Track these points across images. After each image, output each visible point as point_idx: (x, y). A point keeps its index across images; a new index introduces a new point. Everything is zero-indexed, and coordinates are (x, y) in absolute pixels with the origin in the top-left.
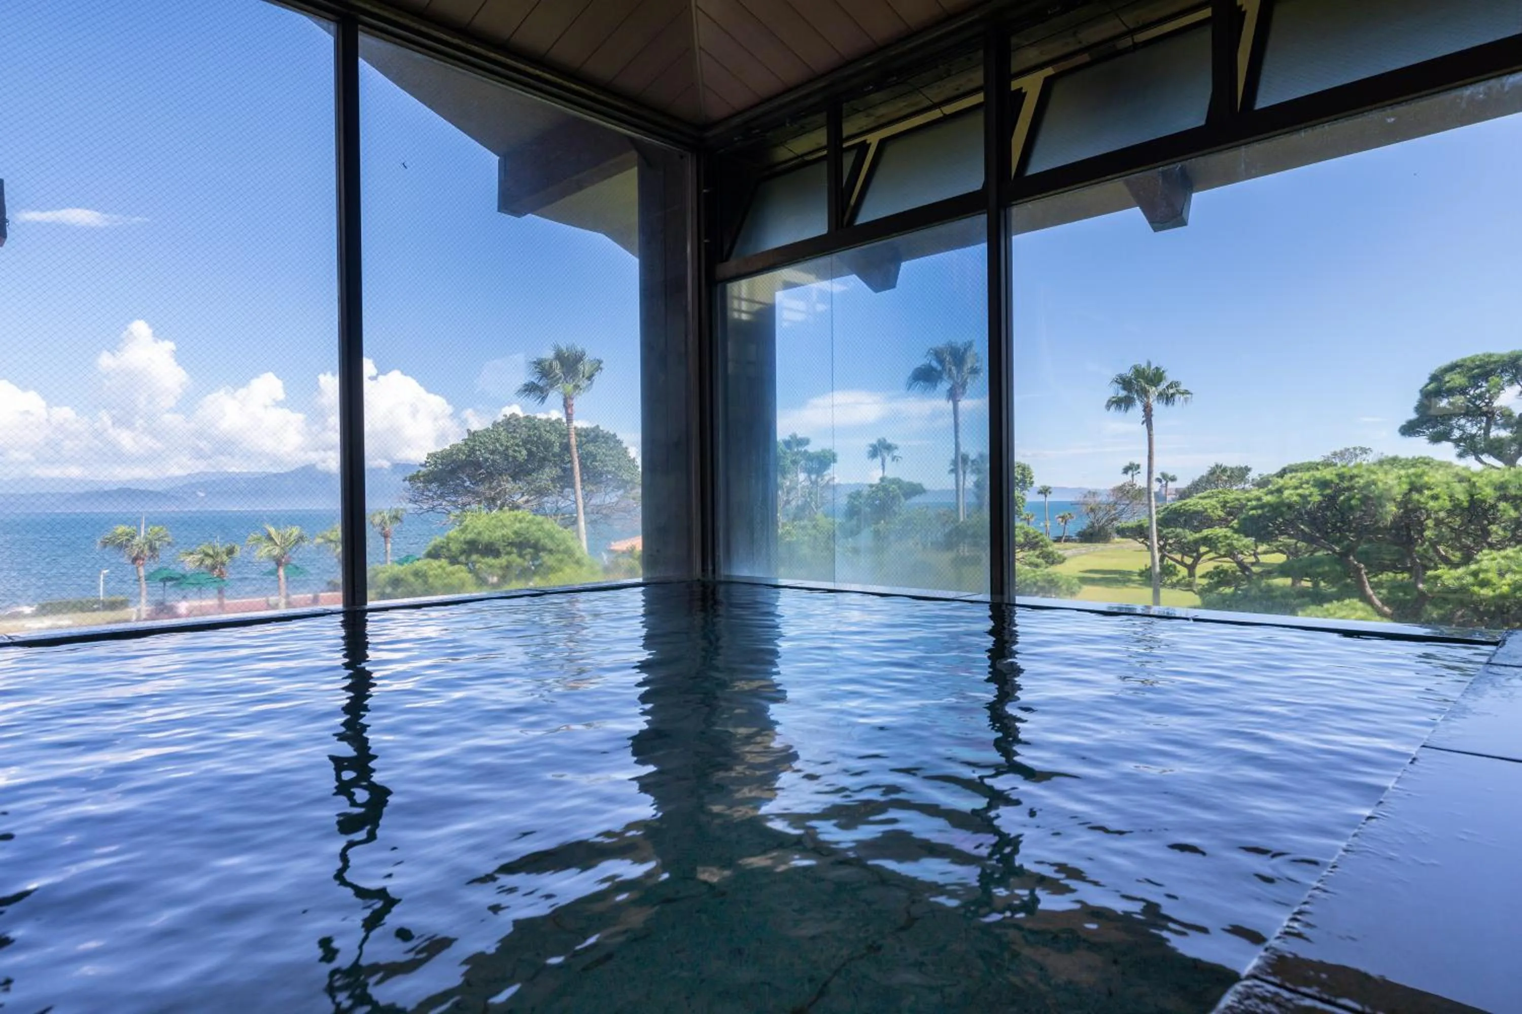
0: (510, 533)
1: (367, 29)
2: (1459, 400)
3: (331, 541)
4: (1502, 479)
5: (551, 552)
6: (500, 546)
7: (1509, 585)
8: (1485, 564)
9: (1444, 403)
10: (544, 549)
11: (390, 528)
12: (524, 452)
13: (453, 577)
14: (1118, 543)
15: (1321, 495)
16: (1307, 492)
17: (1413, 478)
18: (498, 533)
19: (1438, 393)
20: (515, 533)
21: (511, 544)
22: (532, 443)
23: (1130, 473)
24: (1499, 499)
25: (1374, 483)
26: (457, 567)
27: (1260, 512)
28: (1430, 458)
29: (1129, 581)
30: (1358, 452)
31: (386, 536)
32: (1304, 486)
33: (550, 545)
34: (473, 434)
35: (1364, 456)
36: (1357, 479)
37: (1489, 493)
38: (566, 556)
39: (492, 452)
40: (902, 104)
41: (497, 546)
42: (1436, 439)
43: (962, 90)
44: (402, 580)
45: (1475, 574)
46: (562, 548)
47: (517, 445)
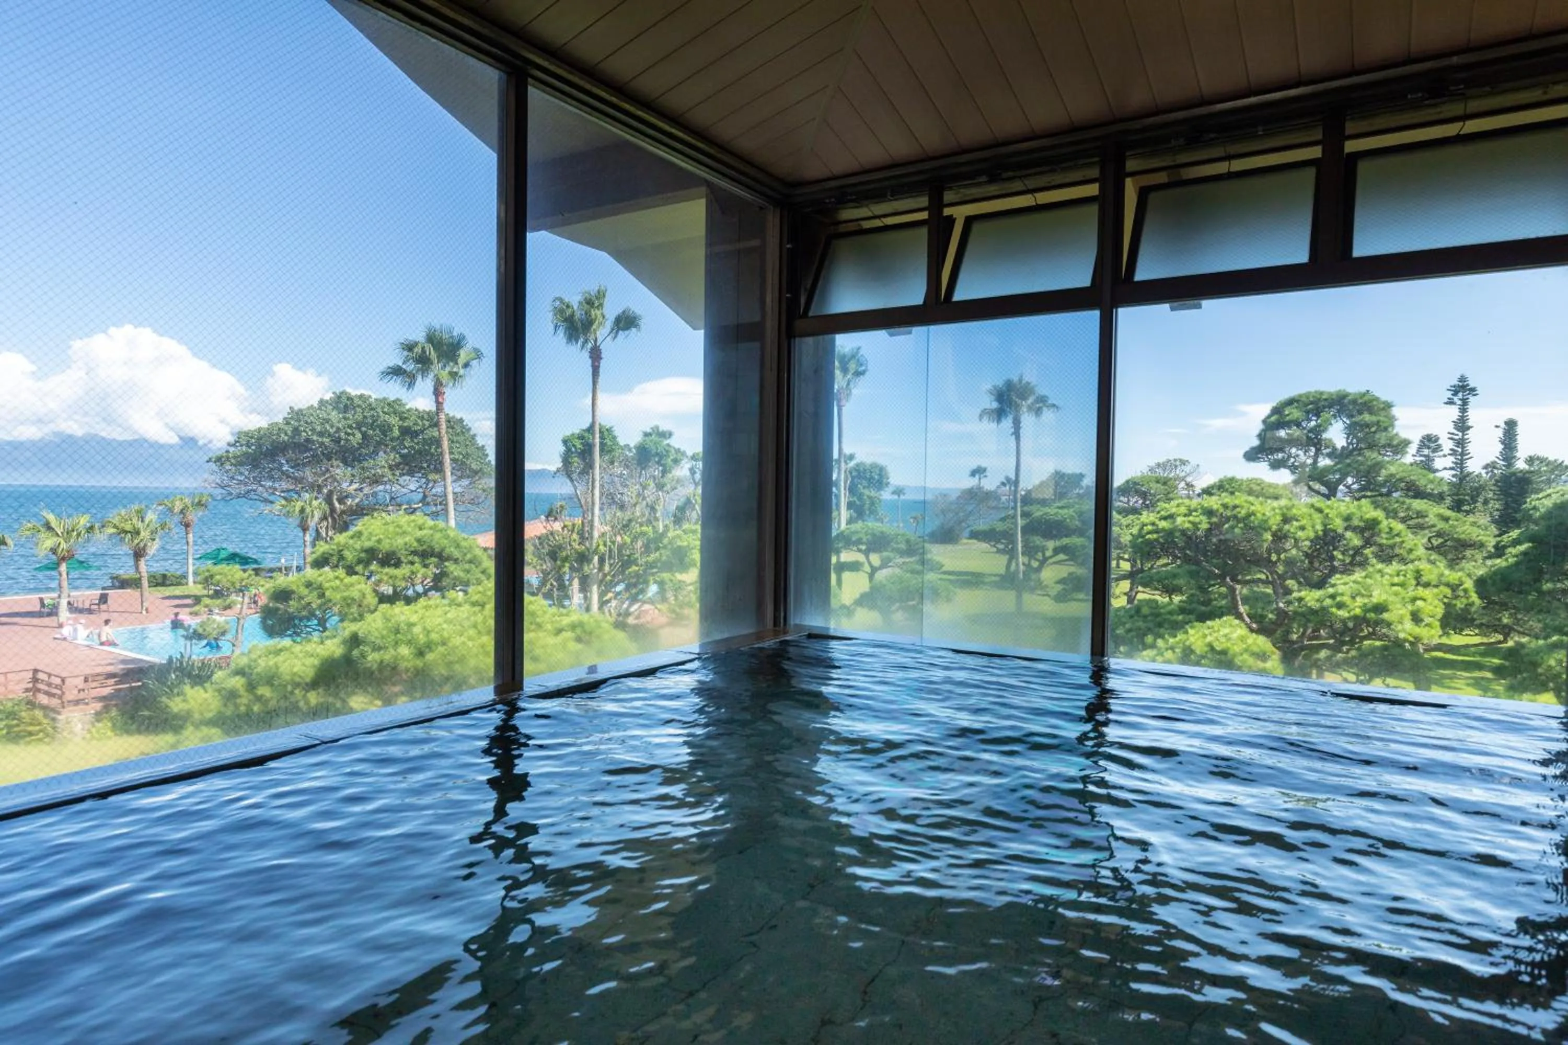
0: (413, 540)
1: (537, 84)
2: (1295, 432)
3: (126, 532)
4: (1348, 512)
5: (456, 561)
6: (402, 555)
7: (1360, 607)
8: (1341, 589)
9: (1282, 433)
10: (448, 559)
11: (192, 516)
12: (359, 436)
13: (351, 589)
14: (965, 544)
15: (1209, 523)
16: (1197, 520)
17: (1285, 510)
18: (400, 541)
19: (1280, 425)
20: (419, 541)
21: (414, 553)
22: (365, 424)
23: (977, 476)
24: (1346, 529)
25: (1253, 514)
26: (355, 577)
27: (1155, 536)
28: (1261, 480)
29: (983, 583)
30: (1178, 463)
31: (187, 526)
32: (1194, 514)
33: (456, 554)
34: (297, 413)
35: (1183, 467)
36: (1238, 509)
37: (1338, 524)
38: (473, 566)
39: (321, 434)
40: (996, 188)
41: (399, 555)
42: (1276, 465)
43: (1053, 184)
44: (293, 592)
45: (1333, 597)
46: (469, 556)
47: (350, 427)
